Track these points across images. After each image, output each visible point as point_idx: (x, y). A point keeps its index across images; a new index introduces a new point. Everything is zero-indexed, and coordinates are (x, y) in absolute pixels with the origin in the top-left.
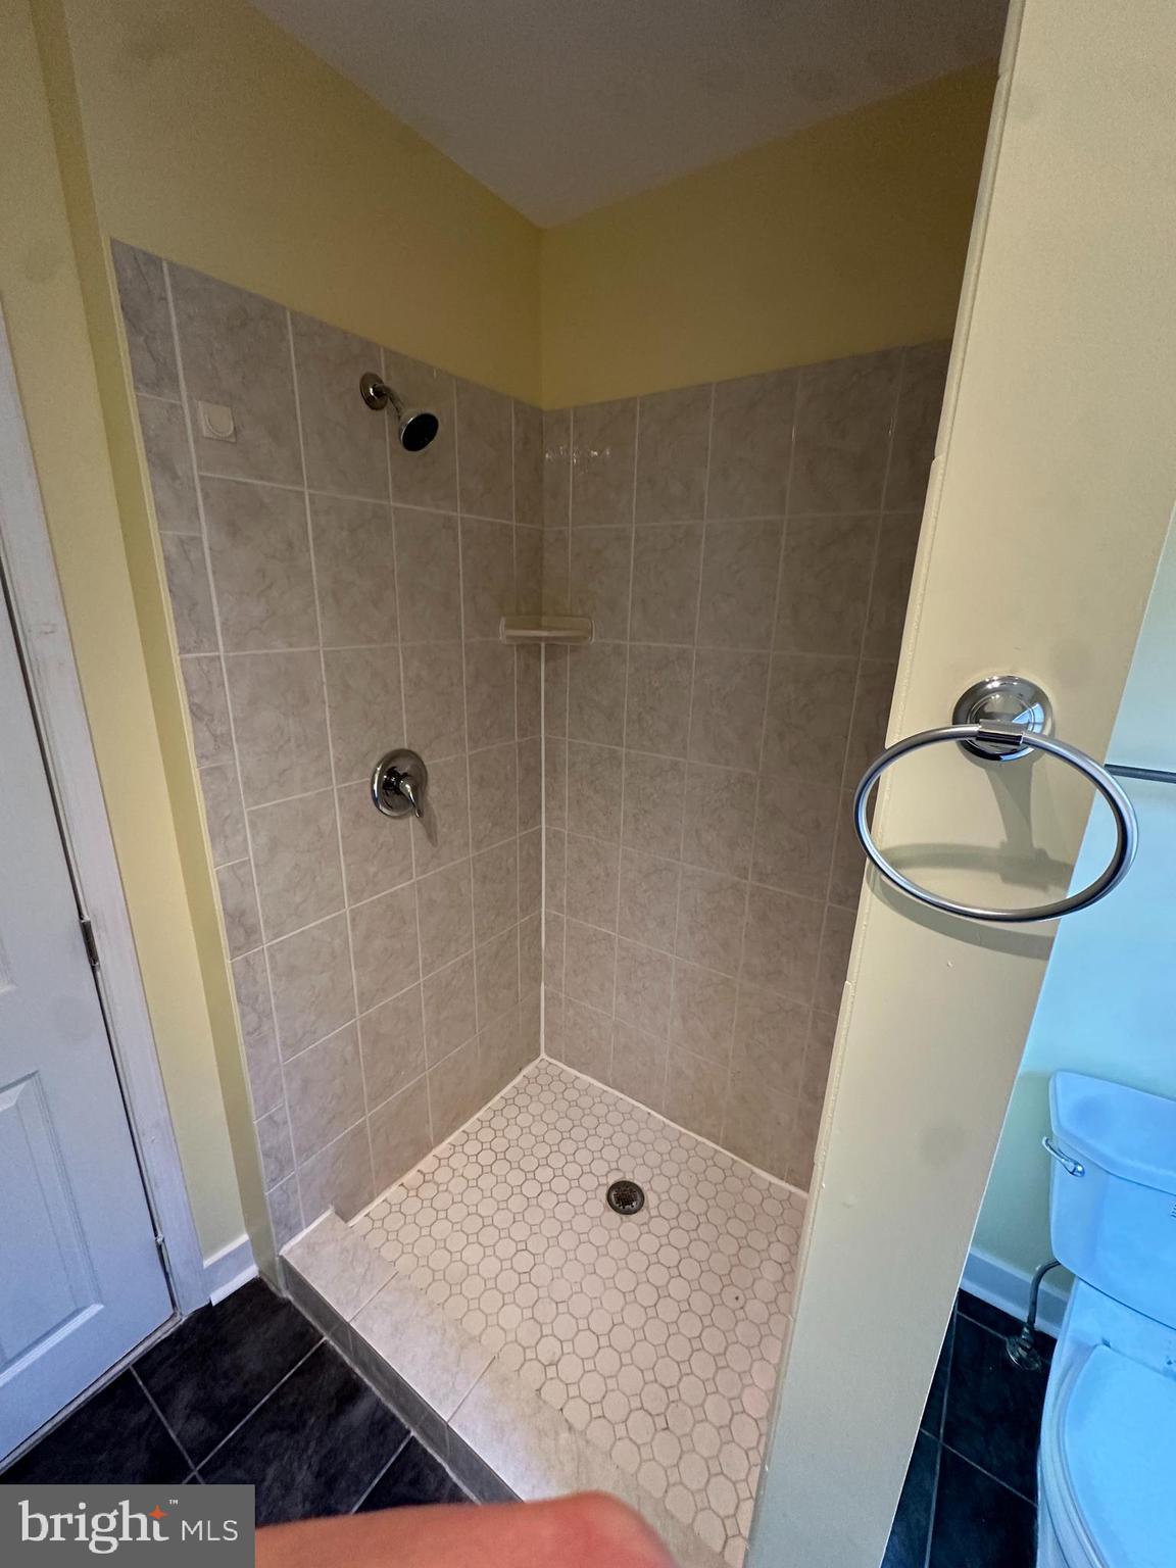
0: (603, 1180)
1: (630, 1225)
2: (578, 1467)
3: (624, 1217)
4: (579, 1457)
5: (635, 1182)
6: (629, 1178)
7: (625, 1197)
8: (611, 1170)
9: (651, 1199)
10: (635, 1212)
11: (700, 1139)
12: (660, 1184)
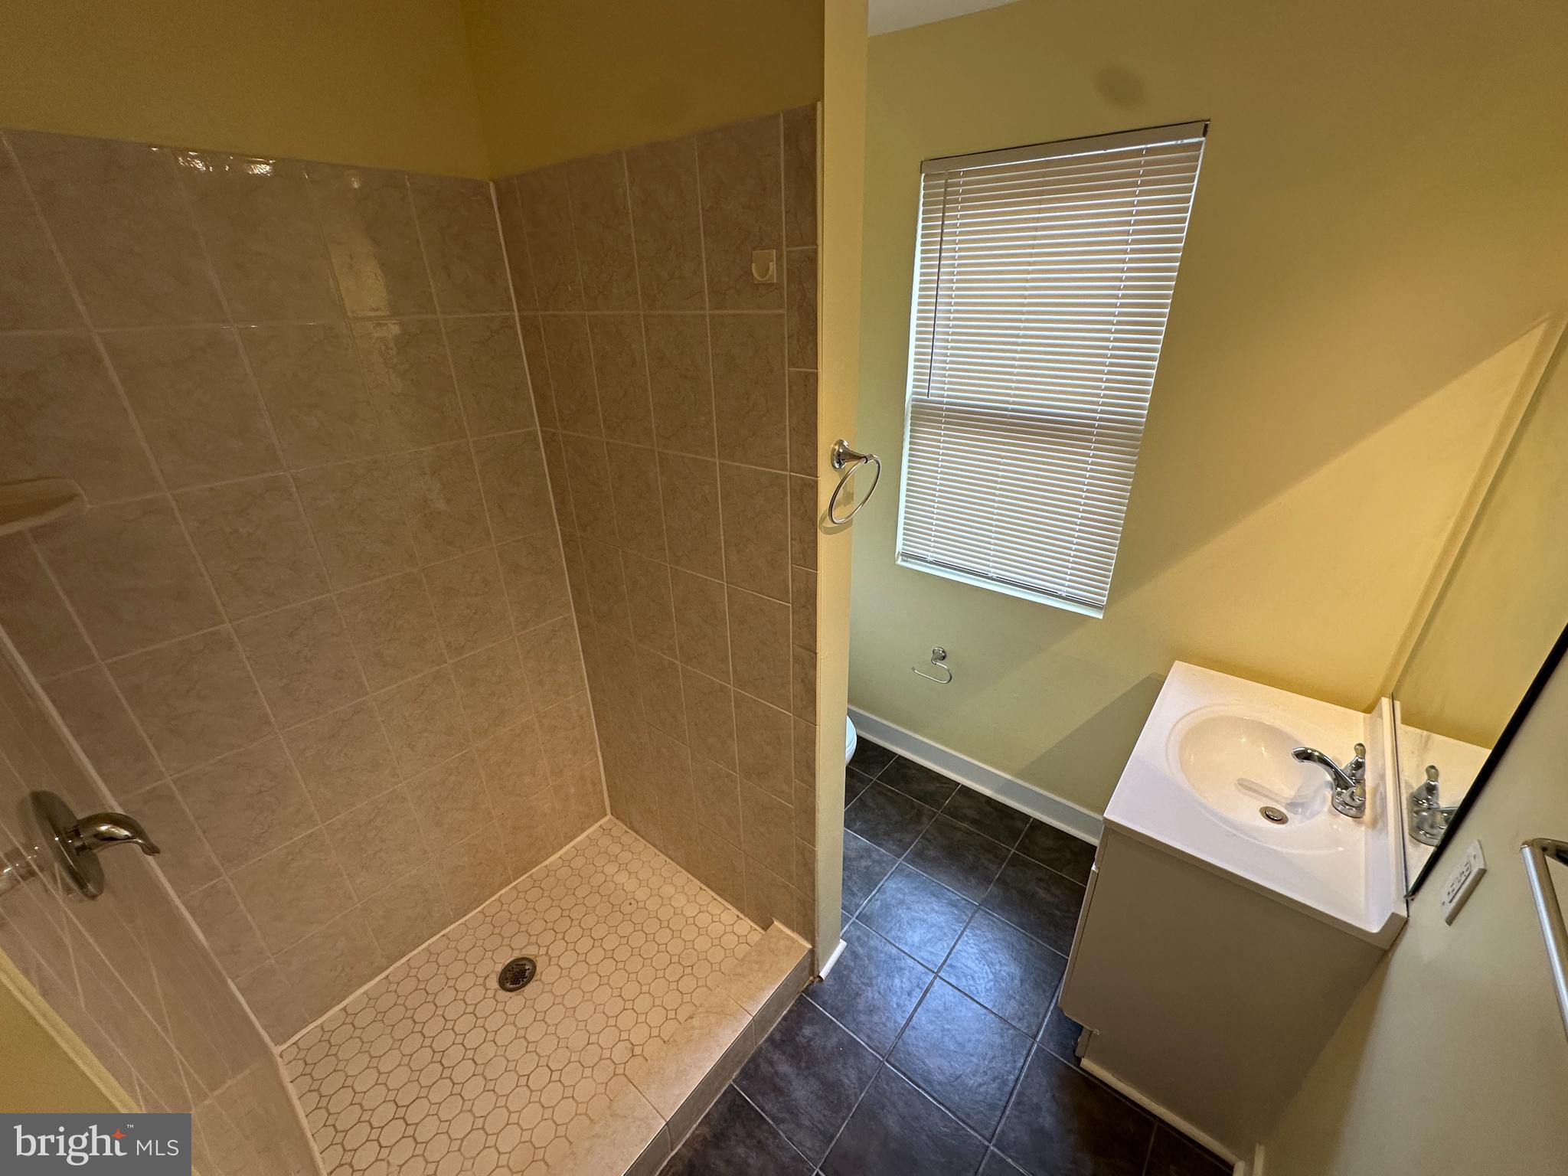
0: (490, 994)
1: (546, 972)
2: (714, 1013)
3: (534, 978)
4: (707, 1012)
5: (507, 963)
6: (499, 968)
7: (517, 976)
8: (484, 985)
9: (530, 952)
10: (535, 967)
11: (496, 896)
12: (520, 941)
